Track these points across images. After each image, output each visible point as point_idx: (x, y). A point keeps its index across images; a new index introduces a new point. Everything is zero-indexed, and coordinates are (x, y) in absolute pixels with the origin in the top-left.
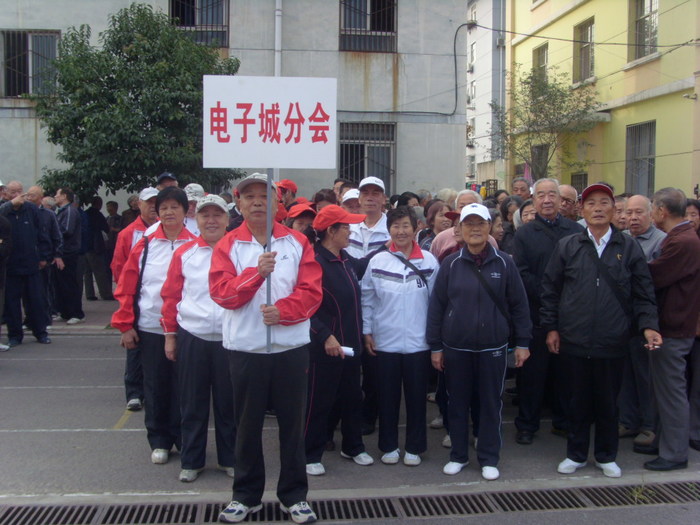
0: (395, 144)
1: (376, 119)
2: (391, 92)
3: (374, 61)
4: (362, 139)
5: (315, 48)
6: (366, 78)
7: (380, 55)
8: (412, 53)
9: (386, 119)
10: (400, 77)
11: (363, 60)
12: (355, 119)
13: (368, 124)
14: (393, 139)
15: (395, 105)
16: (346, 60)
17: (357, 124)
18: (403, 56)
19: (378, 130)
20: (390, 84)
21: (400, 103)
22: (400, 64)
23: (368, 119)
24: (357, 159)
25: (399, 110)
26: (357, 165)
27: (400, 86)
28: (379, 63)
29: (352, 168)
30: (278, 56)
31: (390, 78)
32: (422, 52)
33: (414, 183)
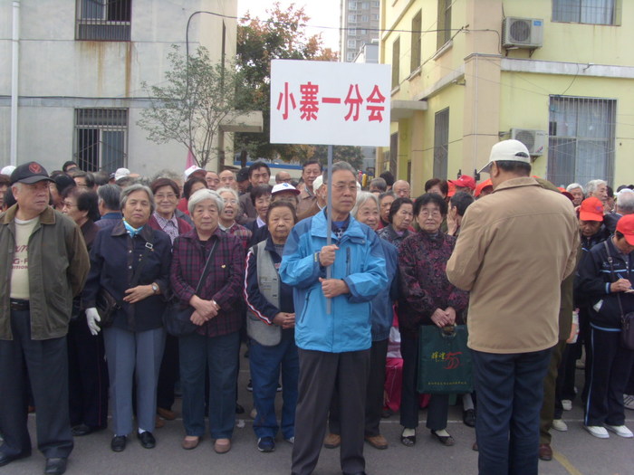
0: (127, 129)
1: (109, 105)
2: (124, 78)
3: (108, 49)
4: (96, 124)
5: (52, 37)
6: (100, 67)
7: (113, 43)
8: (146, 42)
9: (118, 105)
10: (133, 64)
11: (97, 49)
12: (88, 105)
13: (101, 110)
14: (125, 124)
15: (127, 91)
16: (81, 49)
17: (91, 110)
18: (136, 45)
19: (110, 116)
20: (123, 71)
21: (132, 89)
22: (133, 52)
23: (101, 105)
24: (90, 143)
25: (131, 96)
26: (90, 149)
27: (133, 73)
28: (113, 51)
29: (86, 152)
30: (15, 45)
31: (123, 66)
32: (155, 40)
33: (144, 166)
